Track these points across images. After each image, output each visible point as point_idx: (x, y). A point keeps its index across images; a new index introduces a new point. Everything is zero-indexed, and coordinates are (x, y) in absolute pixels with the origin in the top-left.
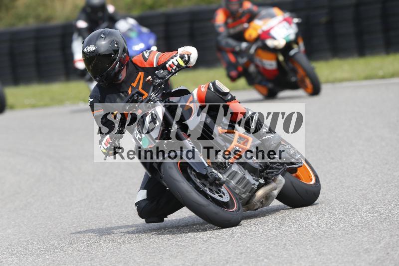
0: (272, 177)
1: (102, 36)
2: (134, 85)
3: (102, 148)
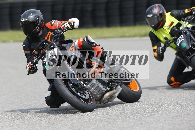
0: (114, 87)
1: (31, 13)
2: (46, 38)
3: (27, 68)
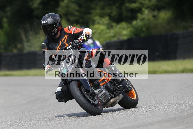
1: (50, 16)
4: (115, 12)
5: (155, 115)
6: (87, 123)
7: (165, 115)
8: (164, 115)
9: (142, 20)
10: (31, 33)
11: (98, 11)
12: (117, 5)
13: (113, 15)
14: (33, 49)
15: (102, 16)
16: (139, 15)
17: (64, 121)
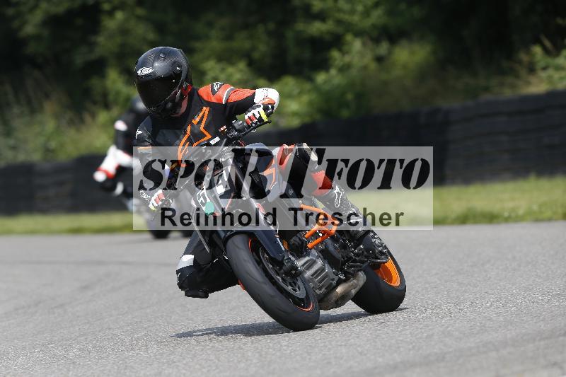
1: (162, 55)
2: (195, 122)
3: (151, 205)
4: (263, 48)
5: (383, 348)
6: (184, 371)
7: (414, 347)
8: (411, 347)
9: (344, 69)
10: (16, 110)
11: (215, 44)
12: (271, 26)
13: (256, 55)
14: (21, 157)
15: (226, 58)
16: (335, 54)
17: (117, 365)
